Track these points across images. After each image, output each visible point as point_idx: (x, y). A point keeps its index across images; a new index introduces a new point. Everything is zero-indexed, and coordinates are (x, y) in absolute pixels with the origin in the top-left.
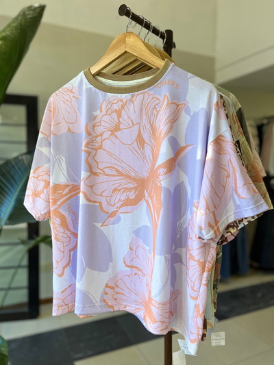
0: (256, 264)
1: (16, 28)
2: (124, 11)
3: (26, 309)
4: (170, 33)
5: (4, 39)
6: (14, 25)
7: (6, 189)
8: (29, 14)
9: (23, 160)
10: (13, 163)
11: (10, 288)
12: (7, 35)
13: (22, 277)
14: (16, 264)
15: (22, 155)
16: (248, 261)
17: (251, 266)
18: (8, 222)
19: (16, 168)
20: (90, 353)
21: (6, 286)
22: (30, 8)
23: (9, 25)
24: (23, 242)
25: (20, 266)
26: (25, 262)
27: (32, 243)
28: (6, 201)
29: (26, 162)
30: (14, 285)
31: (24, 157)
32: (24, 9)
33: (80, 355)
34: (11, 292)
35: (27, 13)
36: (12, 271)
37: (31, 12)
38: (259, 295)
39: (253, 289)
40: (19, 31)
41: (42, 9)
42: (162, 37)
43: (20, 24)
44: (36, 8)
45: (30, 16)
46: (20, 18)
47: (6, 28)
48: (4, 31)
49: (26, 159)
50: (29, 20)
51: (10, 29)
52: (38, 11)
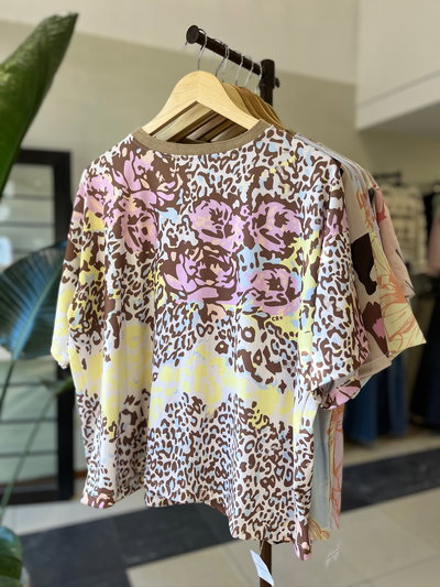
0: (419, 419)
1: (32, 52)
2: (195, 35)
3: (53, 486)
4: (268, 65)
5: (12, 70)
6: (30, 47)
7: (20, 303)
8: (52, 30)
9: (45, 257)
10: (31, 262)
11: (27, 454)
12: (18, 63)
13: (48, 436)
14: (36, 415)
15: (44, 249)
16: (406, 413)
17: (412, 422)
18: (23, 354)
19: (36, 270)
20: (152, 555)
21: (21, 449)
22: (54, 20)
23: (21, 48)
24: (46, 383)
25: (43, 419)
26: (52, 412)
27: (62, 385)
28: (20, 321)
29: (50, 261)
30: (34, 448)
31: (48, 253)
32: (44, 21)
33: (136, 559)
34: (29, 460)
35: (50, 27)
36: (31, 427)
37: (56, 26)
38: (423, 468)
39: (414, 459)
40: (36, 57)
41: (73, 19)
42: (256, 71)
43: (39, 45)
44: (63, 19)
45: (54, 33)
46: (38, 36)
47: (16, 53)
48: (13, 57)
49: (51, 256)
50: (51, 39)
51: (22, 54)
52: (66, 23)
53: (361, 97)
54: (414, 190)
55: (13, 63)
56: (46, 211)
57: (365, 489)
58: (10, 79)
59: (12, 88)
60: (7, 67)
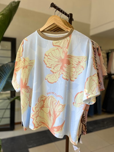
0: (104, 110)
2: (53, 5)
3: (9, 127)
4: (71, 15)
5: (2, 14)
6: (7, 9)
7: (2, 77)
8: (13, 5)
9: (9, 65)
10: (5, 66)
11: (3, 118)
12: (4, 13)
13: (8, 113)
14: (5, 108)
15: (9, 63)
17: (103, 111)
18: (3, 90)
19: (7, 68)
20: (35, 145)
21: (1, 117)
22: (14, 2)
23: (5, 9)
24: (9, 99)
25: (7, 109)
26: (9, 107)
27: (12, 99)
28: (2, 81)
29: (11, 66)
30: (4, 116)
31: (10, 64)
32: (11, 2)
33: (31, 146)
35: (13, 4)
36: (4, 111)
37: (14, 4)
38: (105, 123)
39: (103, 120)
40: (9, 11)
41: (19, 2)
42: (68, 16)
46: (9, 6)
47: (3, 10)
48: (3, 11)
49: (11, 64)
50: (13, 7)
51: (5, 10)
52: (17, 3)
53: (91, 27)
54: (104, 51)
55: (3, 13)
56: (9, 54)
57: (91, 128)
58: (2, 17)
59: (2, 19)
60: (1, 14)
